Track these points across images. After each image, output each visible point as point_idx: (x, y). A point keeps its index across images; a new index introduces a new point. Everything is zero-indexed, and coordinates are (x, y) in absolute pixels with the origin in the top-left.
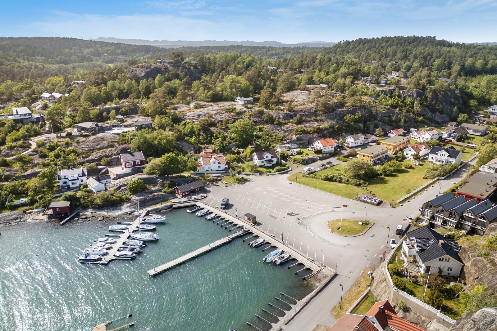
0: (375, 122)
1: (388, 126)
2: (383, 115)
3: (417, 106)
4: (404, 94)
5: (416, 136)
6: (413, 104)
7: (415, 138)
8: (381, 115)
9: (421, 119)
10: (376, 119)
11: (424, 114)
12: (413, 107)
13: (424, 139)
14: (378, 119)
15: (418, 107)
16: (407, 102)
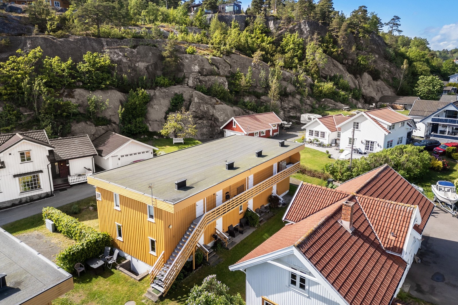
0: (177, 89)
1: (225, 106)
2: (207, 67)
3: (313, 53)
4: (279, 28)
5: (323, 135)
6: (304, 50)
7: (321, 145)
8: (197, 68)
9: (328, 86)
10: (179, 81)
11: (335, 76)
12: (302, 58)
13: (360, 146)
14: (191, 82)
15: (318, 56)
16: (287, 44)
